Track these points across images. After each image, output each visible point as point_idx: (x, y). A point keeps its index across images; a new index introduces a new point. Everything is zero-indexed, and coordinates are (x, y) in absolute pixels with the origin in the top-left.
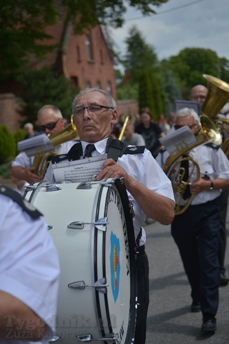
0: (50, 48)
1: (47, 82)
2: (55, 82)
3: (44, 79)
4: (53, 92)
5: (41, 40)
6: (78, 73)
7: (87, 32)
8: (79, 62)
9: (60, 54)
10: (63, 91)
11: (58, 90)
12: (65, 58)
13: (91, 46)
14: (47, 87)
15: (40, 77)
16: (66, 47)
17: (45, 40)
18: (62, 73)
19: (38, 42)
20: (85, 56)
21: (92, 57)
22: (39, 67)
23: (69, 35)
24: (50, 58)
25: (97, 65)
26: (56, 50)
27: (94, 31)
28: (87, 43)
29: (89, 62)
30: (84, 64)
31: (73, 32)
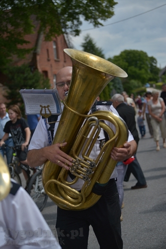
0: (28, 51)
1: (25, 75)
2: (31, 74)
3: (23, 73)
4: (30, 82)
5: (22, 45)
6: (48, 69)
7: (55, 39)
8: (49, 60)
9: (35, 55)
10: (37, 81)
11: (34, 80)
12: (38, 58)
13: (57, 49)
14: (25, 79)
15: (20, 71)
16: (39, 50)
17: (24, 44)
18: (36, 68)
19: (19, 46)
20: (53, 56)
21: (58, 57)
22: (20, 65)
23: (41, 42)
24: (28, 58)
25: (62, 63)
26: (32, 52)
27: (59, 39)
28: (54, 47)
29: (56, 61)
30: (52, 62)
31: (44, 39)
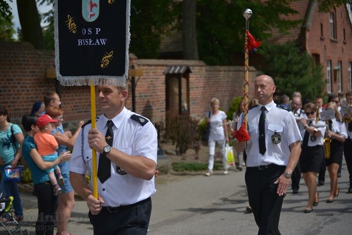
0: (293, 24)
1: (290, 58)
2: (299, 58)
3: (287, 54)
4: (295, 68)
5: (287, 15)
6: (320, 51)
7: (333, 10)
8: (322, 39)
9: (304, 30)
10: (306, 68)
11: (301, 66)
12: (308, 34)
13: (335, 25)
14: (289, 63)
15: (283, 51)
16: (309, 24)
17: (290, 15)
18: (303, 49)
19: (282, 16)
20: (328, 34)
21: (335, 36)
22: (282, 42)
23: (313, 12)
24: (293, 34)
25: (340, 45)
26: (300, 25)
27: (339, 10)
28: (331, 21)
29: (331, 41)
30: (327, 42)
31: (318, 9)
